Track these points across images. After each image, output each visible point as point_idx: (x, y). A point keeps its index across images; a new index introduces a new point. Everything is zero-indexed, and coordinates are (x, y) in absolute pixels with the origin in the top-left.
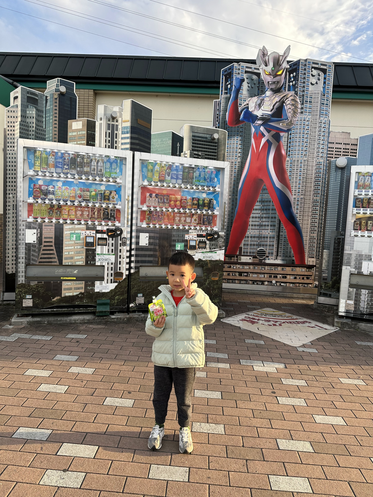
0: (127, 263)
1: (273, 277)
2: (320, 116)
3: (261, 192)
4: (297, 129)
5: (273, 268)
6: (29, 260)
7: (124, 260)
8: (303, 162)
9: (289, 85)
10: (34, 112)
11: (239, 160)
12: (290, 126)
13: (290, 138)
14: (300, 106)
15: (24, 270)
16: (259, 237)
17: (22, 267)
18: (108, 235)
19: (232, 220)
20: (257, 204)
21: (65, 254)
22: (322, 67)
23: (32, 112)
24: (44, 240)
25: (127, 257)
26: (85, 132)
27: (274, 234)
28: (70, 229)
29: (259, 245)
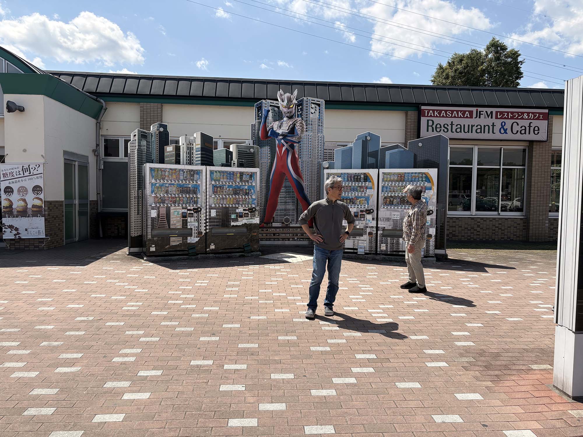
0: (204, 227)
1: (295, 235)
2: (318, 133)
3: (284, 181)
4: (304, 141)
5: (295, 229)
6: (153, 226)
7: (203, 225)
8: (309, 162)
9: (298, 114)
10: (145, 143)
11: (269, 161)
12: (300, 139)
13: (300, 147)
14: (305, 127)
15: (150, 231)
16: (285, 210)
17: (149, 230)
18: (193, 211)
19: (267, 199)
20: (282, 188)
21: (172, 222)
22: (317, 102)
23: (144, 143)
24: (160, 215)
25: (204, 223)
26: (174, 153)
27: (295, 207)
28: (174, 209)
29: (285, 215)
